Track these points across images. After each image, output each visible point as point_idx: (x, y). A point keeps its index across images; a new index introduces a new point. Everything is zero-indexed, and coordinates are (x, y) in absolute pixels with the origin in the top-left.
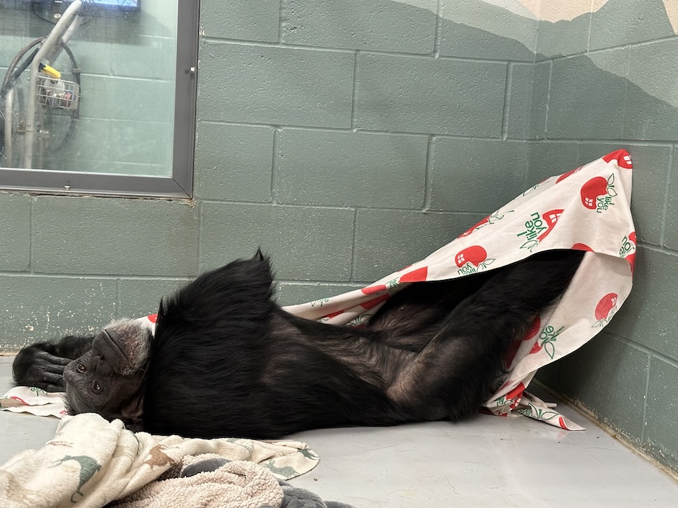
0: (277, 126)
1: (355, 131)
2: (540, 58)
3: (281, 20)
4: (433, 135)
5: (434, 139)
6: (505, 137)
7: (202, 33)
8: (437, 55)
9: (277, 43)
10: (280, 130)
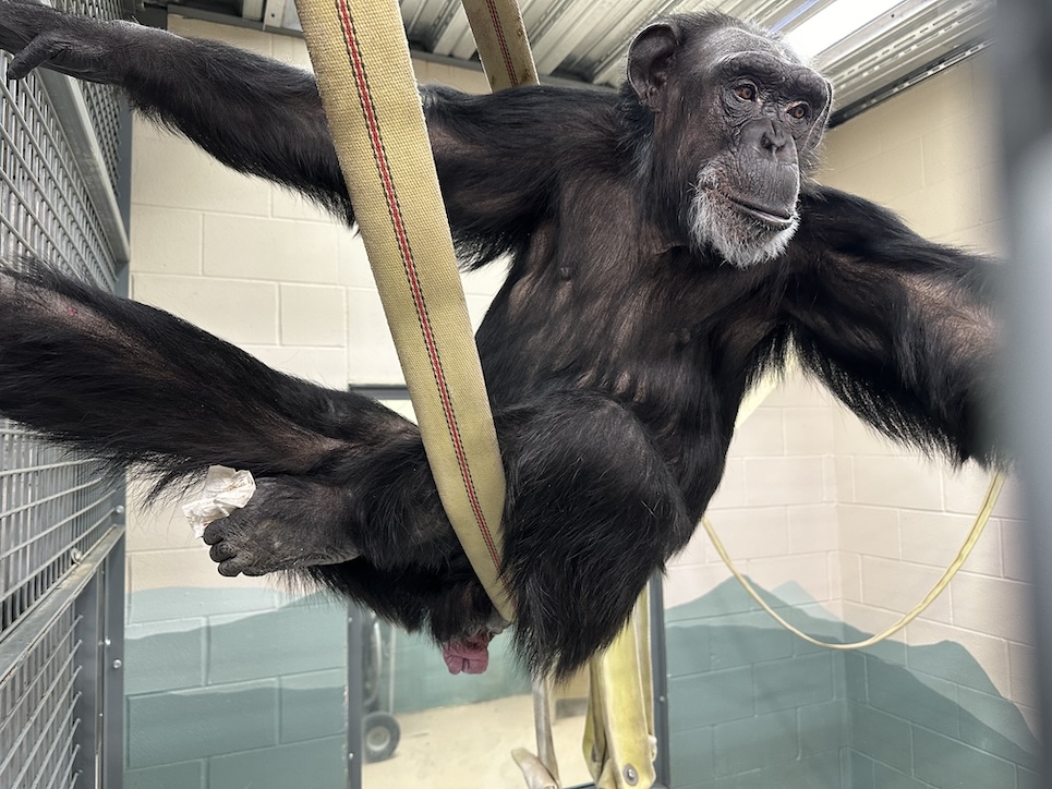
0: (713, 725)
1: (756, 716)
3: (711, 654)
4: (797, 708)
5: (799, 710)
6: (835, 698)
7: (669, 675)
8: (794, 656)
9: (710, 670)
10: (716, 727)
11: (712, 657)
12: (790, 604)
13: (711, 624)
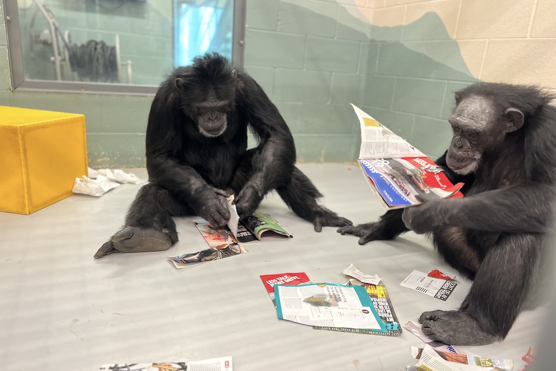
0: (275, 68)
1: (305, 70)
2: (372, 41)
3: (278, 20)
4: (332, 72)
5: (333, 74)
6: (358, 73)
7: (247, 26)
8: (336, 38)
9: (276, 31)
10: (276, 70)
11: (279, 23)
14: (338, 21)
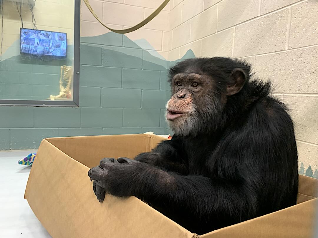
1: (122, 88)
3: (102, 60)
4: (142, 89)
5: (143, 90)
6: (160, 90)
7: (80, 63)
8: (143, 69)
9: (101, 66)
10: (102, 88)
11: (102, 61)
12: (142, 48)
13: (103, 48)
14: (143, 59)
